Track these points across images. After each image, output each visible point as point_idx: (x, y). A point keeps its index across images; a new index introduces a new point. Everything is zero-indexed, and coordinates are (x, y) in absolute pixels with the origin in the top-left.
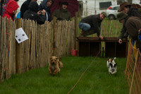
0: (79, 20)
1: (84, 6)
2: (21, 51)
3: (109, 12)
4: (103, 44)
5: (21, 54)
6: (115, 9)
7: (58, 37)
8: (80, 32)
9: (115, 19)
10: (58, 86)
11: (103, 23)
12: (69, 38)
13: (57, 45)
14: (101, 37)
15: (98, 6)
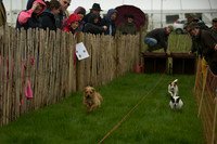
0: (144, 34)
1: (150, 19)
2: (82, 67)
3: (177, 26)
4: (170, 61)
5: (82, 71)
6: (182, 22)
7: (121, 53)
8: (145, 47)
9: (182, 33)
11: (171, 37)
12: (134, 53)
13: (121, 61)
14: (168, 52)
15: (164, 20)
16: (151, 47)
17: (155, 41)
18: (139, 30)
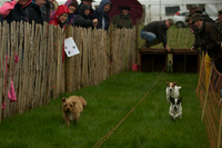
0: (141, 27)
1: (147, 11)
2: (71, 65)
3: (177, 18)
4: (170, 57)
5: (71, 69)
6: (183, 14)
7: (115, 47)
8: (142, 42)
9: (184, 27)
10: (115, 108)
11: (171, 32)
12: (129, 50)
13: (115, 58)
14: (168, 48)
15: (163, 12)
16: (149, 43)
17: (153, 35)
18: (135, 23)
